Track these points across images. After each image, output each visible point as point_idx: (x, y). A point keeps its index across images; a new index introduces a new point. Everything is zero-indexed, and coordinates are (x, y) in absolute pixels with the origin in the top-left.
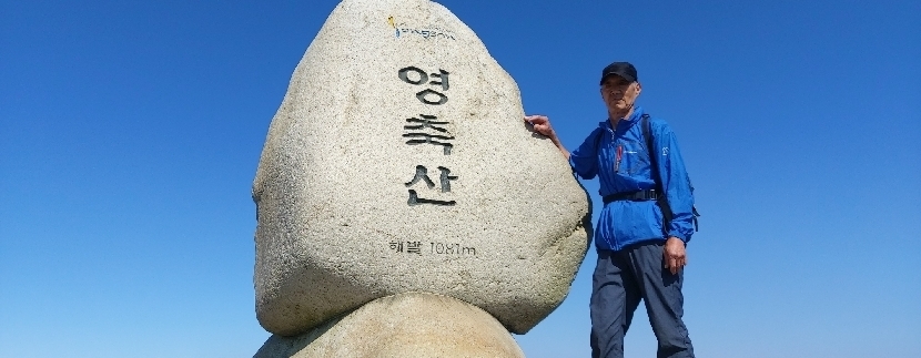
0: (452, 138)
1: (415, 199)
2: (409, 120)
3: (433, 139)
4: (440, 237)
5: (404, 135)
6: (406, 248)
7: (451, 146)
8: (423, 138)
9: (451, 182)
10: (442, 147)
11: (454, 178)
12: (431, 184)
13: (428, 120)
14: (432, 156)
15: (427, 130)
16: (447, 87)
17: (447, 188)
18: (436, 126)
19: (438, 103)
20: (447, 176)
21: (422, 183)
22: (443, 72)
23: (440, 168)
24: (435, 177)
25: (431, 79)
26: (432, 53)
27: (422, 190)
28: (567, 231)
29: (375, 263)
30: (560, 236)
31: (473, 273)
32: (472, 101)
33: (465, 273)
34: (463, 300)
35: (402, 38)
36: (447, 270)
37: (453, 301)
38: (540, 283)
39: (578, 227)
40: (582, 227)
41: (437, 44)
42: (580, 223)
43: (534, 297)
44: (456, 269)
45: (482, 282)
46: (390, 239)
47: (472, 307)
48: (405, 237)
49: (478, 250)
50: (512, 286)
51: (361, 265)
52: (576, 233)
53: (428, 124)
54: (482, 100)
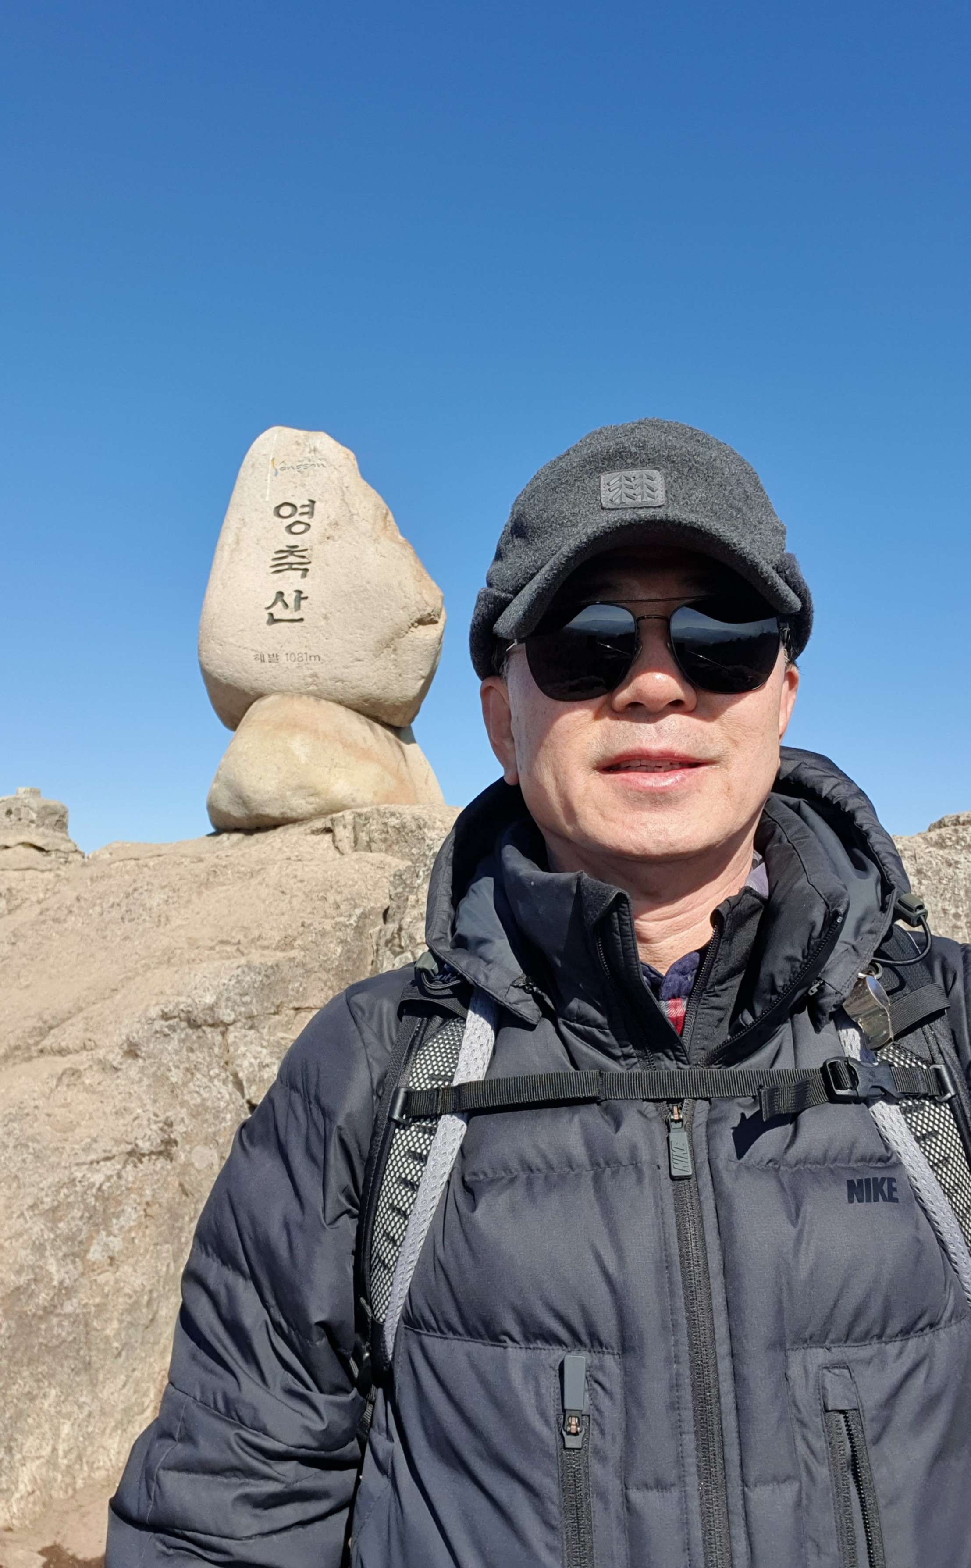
0: (310, 563)
2: (277, 552)
3: (294, 566)
4: (289, 649)
5: (272, 566)
6: (267, 658)
7: (306, 570)
8: (286, 567)
9: (303, 602)
10: (300, 572)
11: (306, 598)
12: (286, 606)
13: (292, 550)
14: (291, 582)
15: (291, 559)
16: (311, 514)
17: (298, 607)
18: (296, 554)
19: (304, 532)
20: (300, 596)
21: (280, 604)
22: (313, 502)
23: (296, 591)
24: (290, 599)
25: (300, 510)
26: (303, 485)
27: (279, 611)
28: (399, 634)
29: (246, 672)
30: (393, 639)
31: (321, 675)
32: (330, 524)
33: (315, 675)
34: (318, 696)
35: (279, 475)
36: (301, 674)
37: (305, 697)
38: (380, 680)
39: (413, 629)
40: (420, 627)
41: (308, 475)
42: (416, 624)
43: (378, 692)
44: (308, 673)
45: (329, 682)
46: (254, 653)
47: (323, 702)
48: (266, 650)
49: (322, 656)
50: (354, 683)
51: (236, 675)
52: (410, 635)
53: (292, 553)
54: (340, 523)
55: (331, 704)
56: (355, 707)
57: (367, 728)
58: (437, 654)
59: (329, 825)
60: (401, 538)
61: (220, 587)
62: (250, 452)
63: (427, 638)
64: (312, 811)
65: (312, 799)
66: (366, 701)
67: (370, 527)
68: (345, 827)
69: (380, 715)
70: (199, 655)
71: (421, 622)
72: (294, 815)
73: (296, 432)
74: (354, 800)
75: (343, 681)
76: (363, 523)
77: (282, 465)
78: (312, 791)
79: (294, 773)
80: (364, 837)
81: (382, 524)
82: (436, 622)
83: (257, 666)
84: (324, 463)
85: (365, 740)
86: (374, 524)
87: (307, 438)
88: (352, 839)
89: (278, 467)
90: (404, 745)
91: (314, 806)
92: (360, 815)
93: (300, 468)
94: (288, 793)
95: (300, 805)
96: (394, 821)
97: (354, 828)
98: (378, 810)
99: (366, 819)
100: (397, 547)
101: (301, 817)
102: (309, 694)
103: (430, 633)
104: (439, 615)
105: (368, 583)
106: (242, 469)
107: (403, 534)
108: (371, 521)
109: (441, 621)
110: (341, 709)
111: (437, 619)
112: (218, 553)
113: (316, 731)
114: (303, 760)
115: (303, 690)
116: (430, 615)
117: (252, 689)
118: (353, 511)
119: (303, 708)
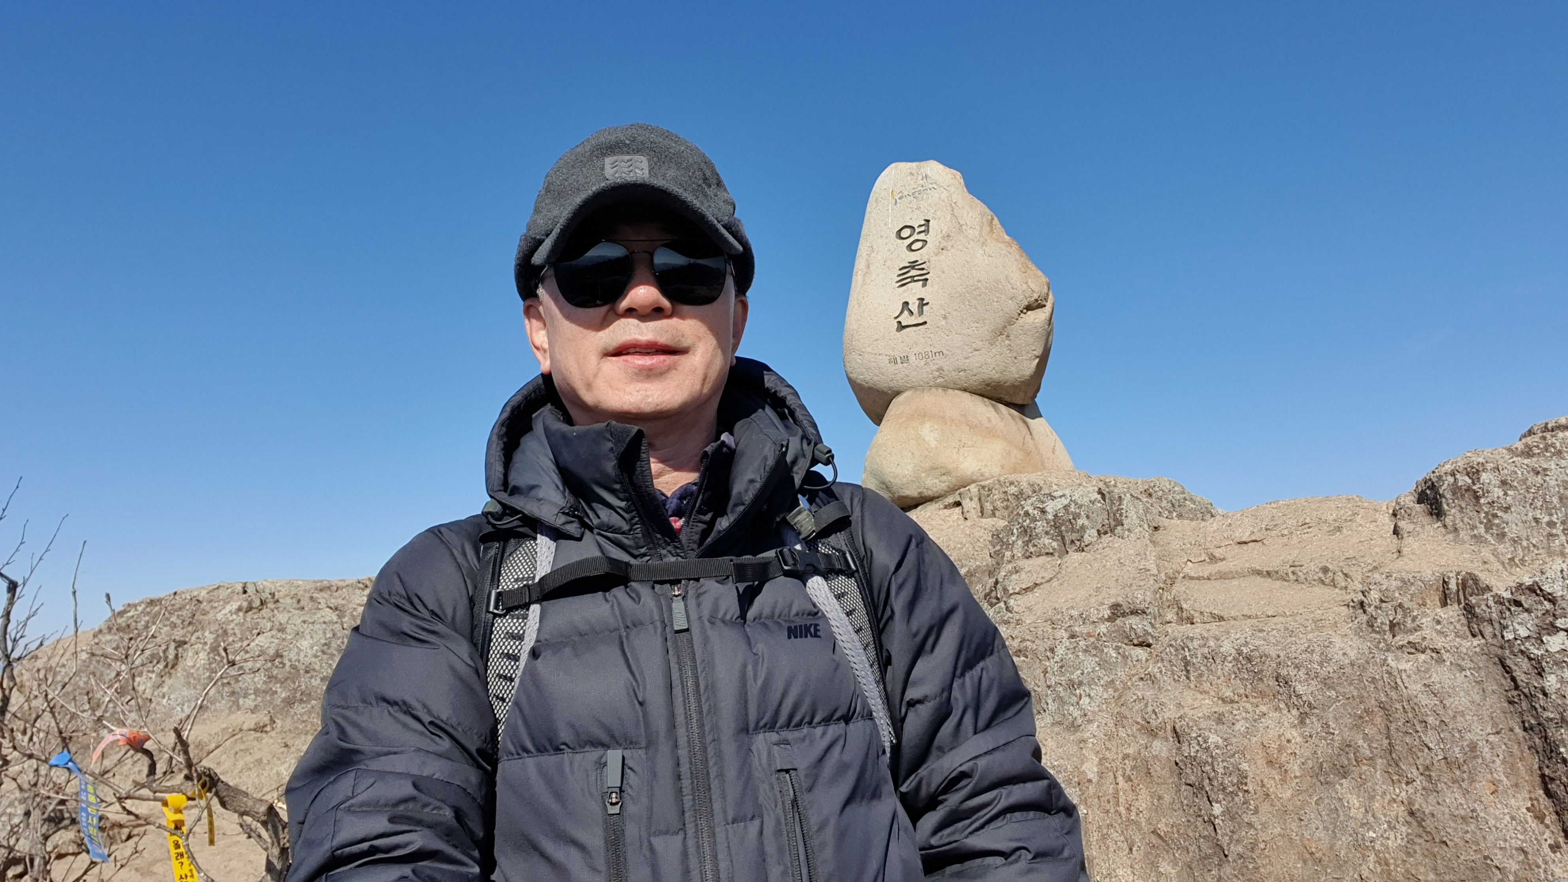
1: (901, 327)
2: (901, 269)
3: (916, 278)
4: (916, 350)
5: (897, 282)
6: (899, 360)
7: (926, 280)
8: (909, 280)
9: (925, 307)
10: (921, 283)
11: (927, 304)
12: (911, 313)
13: (913, 265)
14: (913, 293)
15: (913, 273)
16: (927, 231)
17: (921, 312)
19: (922, 248)
23: (919, 299)
24: (914, 307)
25: (917, 230)
26: (918, 208)
27: (906, 319)
28: (1010, 322)
29: (883, 374)
30: (1005, 327)
31: (945, 368)
32: (943, 238)
33: (940, 369)
34: (945, 387)
35: (898, 205)
36: (929, 370)
37: (934, 389)
38: (997, 365)
39: (1022, 315)
40: (1029, 312)
41: (922, 199)
42: (1025, 311)
43: (997, 376)
44: (934, 368)
45: (953, 373)
46: (888, 358)
47: (950, 391)
48: (897, 354)
49: (945, 352)
50: (975, 371)
51: (875, 378)
52: (1020, 321)
53: (913, 268)
54: (951, 234)
55: (957, 391)
56: (978, 392)
57: (991, 409)
58: (1049, 334)
59: (958, 499)
60: (1006, 237)
61: (857, 306)
62: (874, 189)
63: (1037, 321)
64: (945, 488)
65: (944, 478)
66: (988, 385)
67: (977, 233)
68: (971, 499)
69: (1002, 396)
70: (845, 366)
71: (1029, 308)
72: (930, 493)
73: (909, 164)
74: (982, 475)
75: (965, 370)
76: (971, 232)
77: (901, 195)
78: (943, 471)
79: (926, 457)
80: (988, 506)
81: (988, 229)
82: (1045, 306)
83: (892, 368)
84: (935, 186)
85: (989, 420)
86: (981, 231)
87: (919, 168)
88: (979, 510)
89: (897, 198)
90: (1028, 420)
91: (947, 483)
92: (983, 487)
93: (915, 194)
94: (923, 475)
95: (934, 484)
96: (1013, 490)
97: (980, 499)
98: (999, 481)
99: (989, 490)
100: (1003, 246)
101: (936, 495)
102: (937, 386)
103: (1039, 317)
104: (1046, 300)
105: (979, 281)
106: (868, 205)
107: (1008, 234)
108: (978, 227)
109: (1049, 305)
110: (967, 395)
111: (1044, 303)
112: (854, 278)
113: (943, 418)
114: (933, 444)
115: (932, 383)
116: (1037, 300)
117: (890, 388)
118: (962, 222)
119: (931, 399)
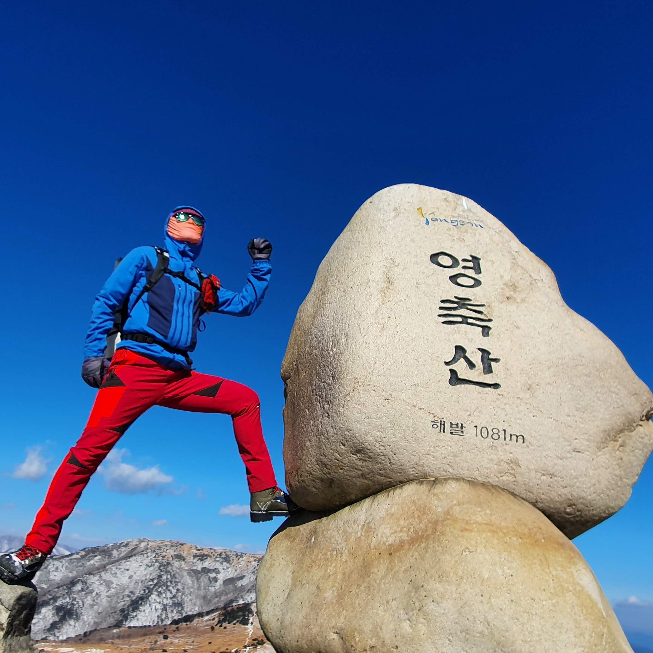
0: (490, 320)
1: (456, 379)
2: (443, 301)
3: (470, 321)
4: (481, 420)
5: (440, 316)
7: (489, 328)
8: (460, 319)
9: (493, 363)
10: (481, 329)
11: (496, 360)
12: (471, 365)
13: (462, 302)
14: (469, 338)
15: (463, 312)
18: (469, 307)
19: (472, 286)
20: (487, 356)
21: (463, 363)
22: (475, 259)
23: (479, 349)
24: (476, 358)
25: (463, 264)
26: (461, 239)
27: (463, 370)
28: (631, 426)
31: (522, 463)
33: (513, 463)
36: (494, 457)
39: (641, 423)
42: (644, 418)
44: (504, 457)
45: (533, 474)
46: (431, 418)
48: (447, 417)
49: (527, 439)
52: (640, 429)
53: (463, 306)
54: (518, 285)
71: (647, 416)
83: (434, 436)
118: (534, 276)
